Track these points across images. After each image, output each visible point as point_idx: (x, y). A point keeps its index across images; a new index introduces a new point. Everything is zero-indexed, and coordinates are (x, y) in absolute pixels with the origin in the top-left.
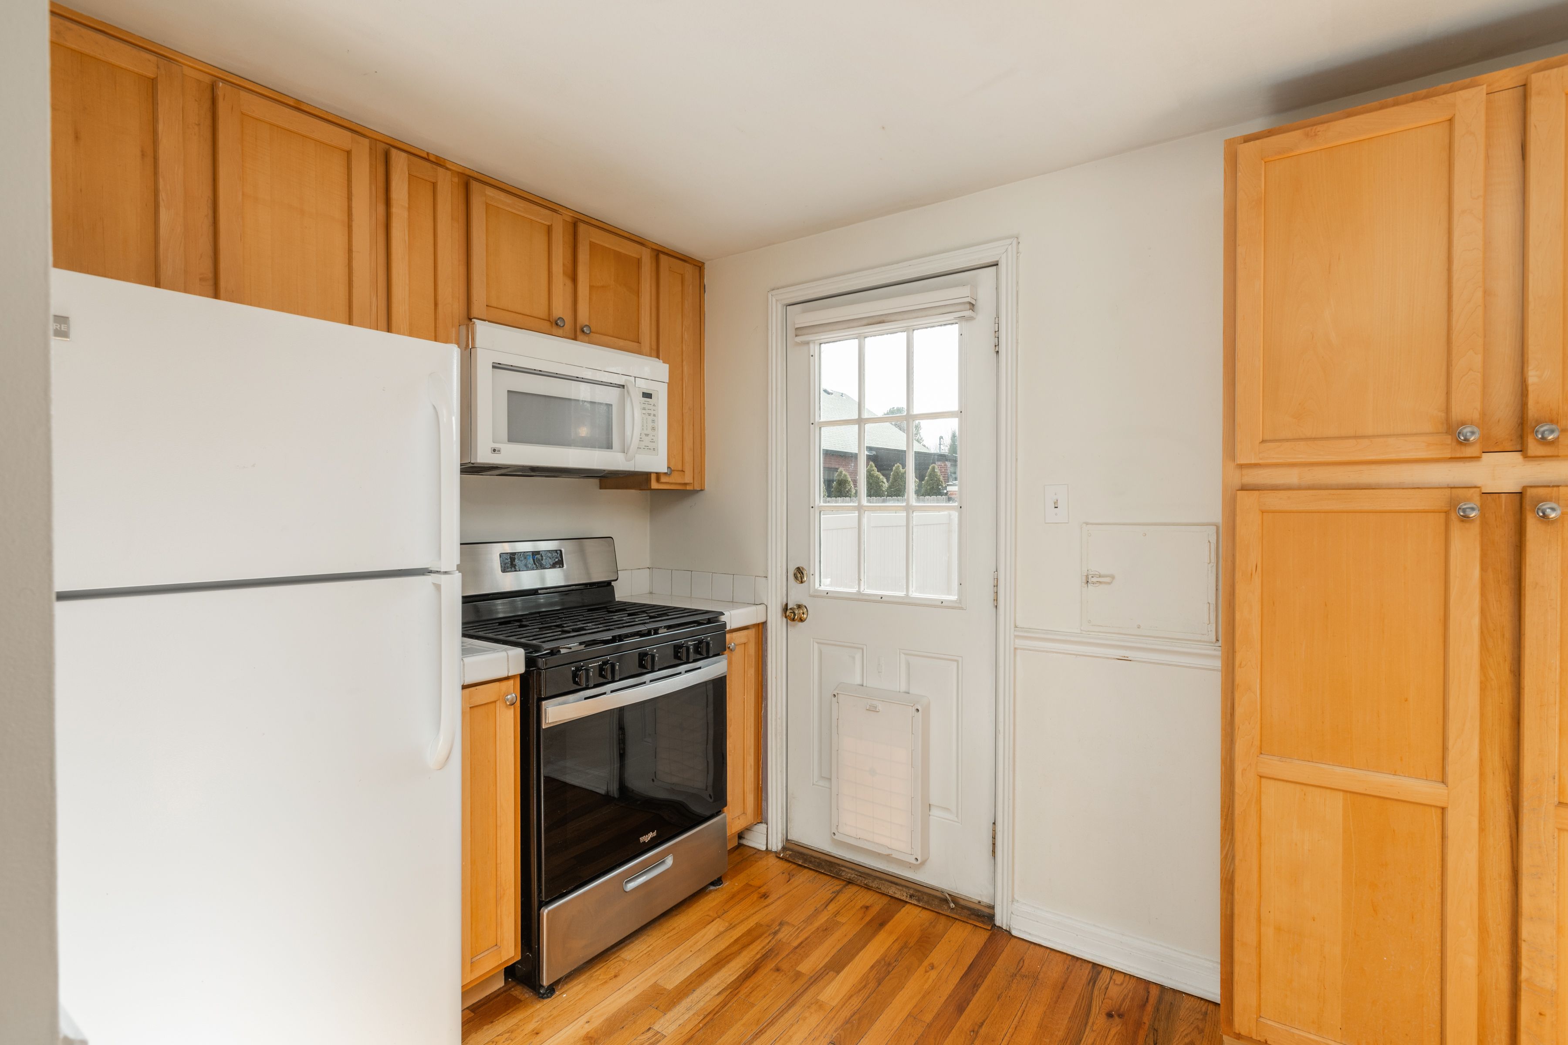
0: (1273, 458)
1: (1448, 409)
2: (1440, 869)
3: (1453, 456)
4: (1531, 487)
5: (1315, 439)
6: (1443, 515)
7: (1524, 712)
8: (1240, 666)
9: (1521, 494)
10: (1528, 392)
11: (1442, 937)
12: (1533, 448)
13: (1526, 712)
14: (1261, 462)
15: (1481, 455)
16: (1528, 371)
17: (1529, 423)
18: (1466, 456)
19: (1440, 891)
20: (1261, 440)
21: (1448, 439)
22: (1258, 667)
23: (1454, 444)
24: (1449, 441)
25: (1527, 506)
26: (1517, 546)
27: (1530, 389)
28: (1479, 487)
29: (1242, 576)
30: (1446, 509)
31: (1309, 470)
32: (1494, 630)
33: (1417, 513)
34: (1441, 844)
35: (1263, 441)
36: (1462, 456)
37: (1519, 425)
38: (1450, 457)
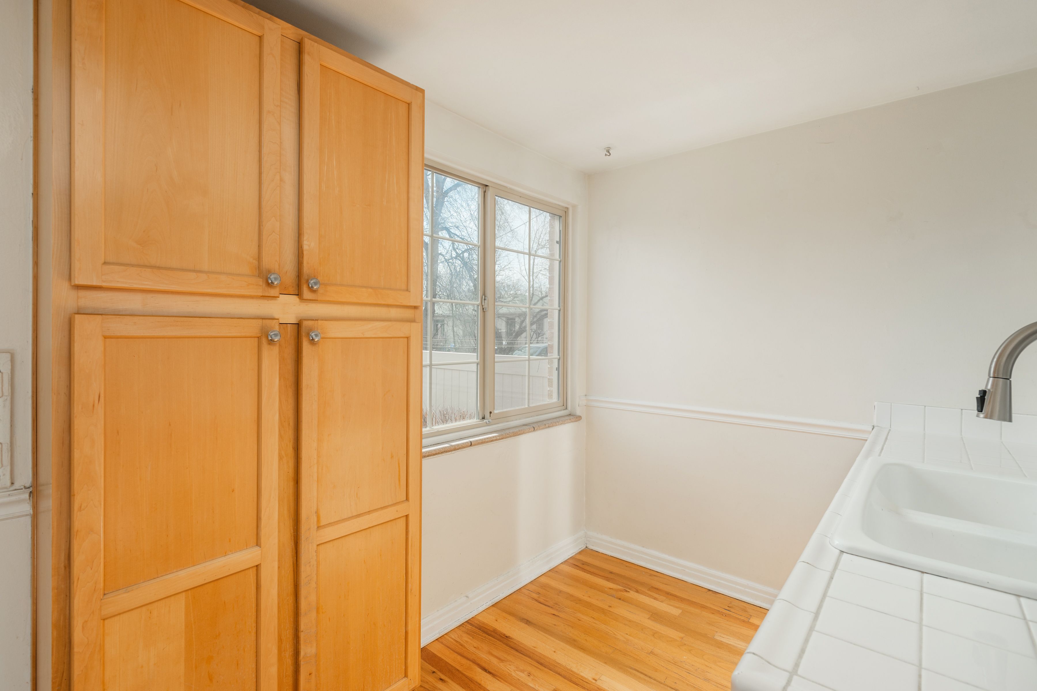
0: (118, 282)
1: (259, 258)
2: (255, 613)
3: (264, 295)
4: (305, 320)
5: (159, 268)
6: (256, 339)
7: (302, 475)
8: (80, 509)
9: (298, 325)
10: (303, 255)
11: (257, 666)
12: (307, 294)
13: (303, 474)
14: (104, 284)
15: (279, 295)
16: (303, 241)
17: (304, 276)
18: (271, 296)
19: (255, 631)
20: (103, 261)
21: (261, 282)
22: (101, 504)
23: (264, 285)
24: (261, 283)
25: (303, 333)
26: (296, 360)
27: (305, 253)
28: (278, 319)
29: (82, 408)
30: (259, 335)
31: (152, 297)
32: (284, 422)
33: (240, 338)
34: (256, 594)
35: (105, 263)
36: (268, 295)
37: (297, 277)
38: (262, 295)
